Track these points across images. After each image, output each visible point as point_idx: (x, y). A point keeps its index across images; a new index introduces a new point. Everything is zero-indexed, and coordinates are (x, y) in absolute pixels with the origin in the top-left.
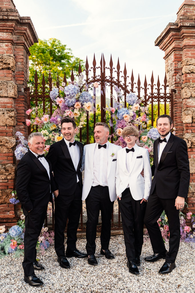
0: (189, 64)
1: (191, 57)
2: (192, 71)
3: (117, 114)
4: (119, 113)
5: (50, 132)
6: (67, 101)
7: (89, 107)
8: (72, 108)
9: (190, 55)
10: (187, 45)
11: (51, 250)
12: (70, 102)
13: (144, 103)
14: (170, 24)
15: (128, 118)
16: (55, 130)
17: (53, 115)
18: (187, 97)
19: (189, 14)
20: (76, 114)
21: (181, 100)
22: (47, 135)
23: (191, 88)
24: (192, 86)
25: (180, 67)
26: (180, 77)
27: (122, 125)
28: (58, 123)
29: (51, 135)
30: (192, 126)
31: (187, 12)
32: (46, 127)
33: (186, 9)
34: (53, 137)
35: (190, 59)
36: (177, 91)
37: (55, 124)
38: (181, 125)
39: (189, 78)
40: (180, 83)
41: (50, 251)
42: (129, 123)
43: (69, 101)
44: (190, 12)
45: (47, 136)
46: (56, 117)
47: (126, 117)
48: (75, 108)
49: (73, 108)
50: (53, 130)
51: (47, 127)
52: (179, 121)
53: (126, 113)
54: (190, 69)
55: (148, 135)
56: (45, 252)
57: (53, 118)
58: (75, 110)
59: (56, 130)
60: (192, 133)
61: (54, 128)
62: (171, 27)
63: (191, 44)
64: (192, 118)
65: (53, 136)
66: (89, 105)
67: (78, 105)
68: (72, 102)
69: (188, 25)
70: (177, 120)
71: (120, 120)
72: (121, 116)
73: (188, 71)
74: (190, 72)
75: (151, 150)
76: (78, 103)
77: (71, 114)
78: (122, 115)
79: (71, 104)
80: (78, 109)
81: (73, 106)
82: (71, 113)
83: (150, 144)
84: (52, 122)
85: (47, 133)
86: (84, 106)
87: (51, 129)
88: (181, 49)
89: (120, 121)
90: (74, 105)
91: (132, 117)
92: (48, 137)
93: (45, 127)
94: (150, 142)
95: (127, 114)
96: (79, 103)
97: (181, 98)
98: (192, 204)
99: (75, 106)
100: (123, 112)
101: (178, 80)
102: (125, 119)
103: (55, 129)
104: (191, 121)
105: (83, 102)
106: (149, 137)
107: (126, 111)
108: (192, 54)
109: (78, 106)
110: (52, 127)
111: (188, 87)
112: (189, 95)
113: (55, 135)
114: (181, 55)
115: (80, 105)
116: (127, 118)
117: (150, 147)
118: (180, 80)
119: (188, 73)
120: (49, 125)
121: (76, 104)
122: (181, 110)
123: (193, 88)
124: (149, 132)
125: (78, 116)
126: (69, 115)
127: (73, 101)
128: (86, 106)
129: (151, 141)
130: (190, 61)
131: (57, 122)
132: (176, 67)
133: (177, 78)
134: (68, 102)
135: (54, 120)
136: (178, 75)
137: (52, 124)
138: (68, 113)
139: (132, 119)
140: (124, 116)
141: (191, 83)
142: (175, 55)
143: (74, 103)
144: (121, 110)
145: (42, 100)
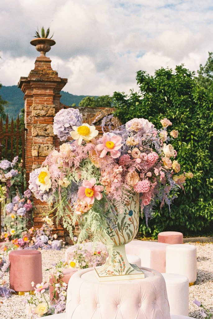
0: (36, 109)
1: (39, 104)
2: (38, 115)
9: (38, 102)
10: (35, 93)
14: (22, 78)
18: (34, 135)
19: (39, 68)
21: (32, 137)
23: (37, 128)
24: (38, 126)
25: (31, 110)
26: (31, 118)
30: (38, 159)
31: (38, 66)
33: (38, 64)
35: (37, 105)
36: (28, 130)
38: (31, 158)
39: (36, 120)
40: (31, 123)
44: (41, 66)
52: (29, 154)
54: (37, 113)
60: (38, 164)
62: (22, 80)
63: (39, 93)
64: (38, 153)
69: (35, 80)
70: (27, 153)
73: (35, 115)
74: (37, 115)
88: (32, 96)
97: (31, 136)
98: (38, 223)
101: (30, 120)
104: (37, 155)
106: (1, 167)
108: (40, 101)
111: (35, 127)
112: (36, 134)
114: (32, 100)
118: (31, 121)
119: (35, 116)
122: (31, 146)
123: (39, 128)
124: (1, 163)
129: (2, 171)
130: (37, 107)
132: (28, 111)
133: (28, 119)
136: (29, 117)
141: (38, 124)
142: (27, 100)
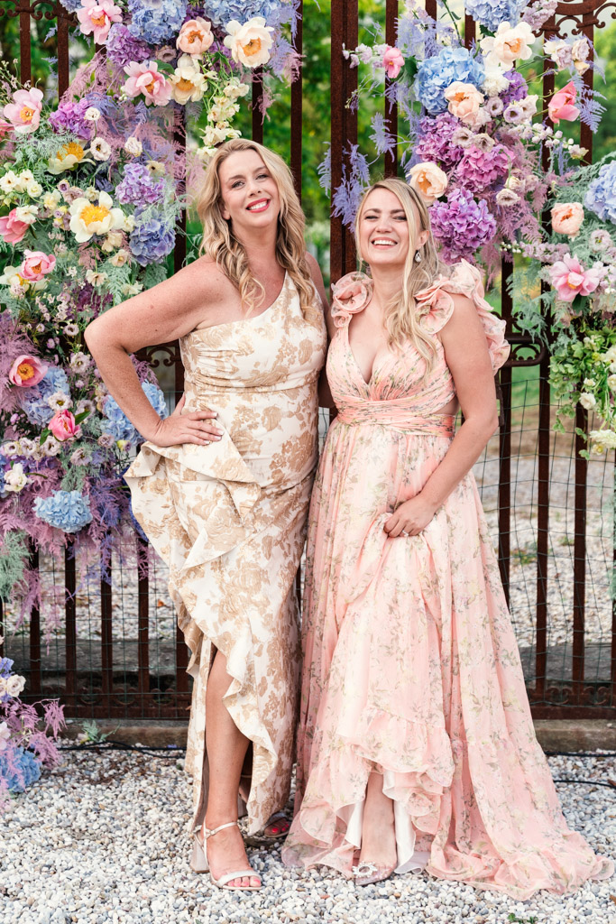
3: (417, 85)
4: (424, 77)
5: (51, 181)
6: (140, 14)
7: (255, 48)
8: (167, 49)
11: (42, 799)
12: (155, 21)
13: (580, 17)
15: (471, 108)
16: (77, 174)
17: (70, 92)
20: (186, 86)
22: (32, 195)
27: (444, 141)
28: (92, 133)
29: (50, 199)
32: (26, 158)
34: (63, 209)
37: (77, 140)
41: (36, 802)
42: (482, 130)
43: (149, 14)
45: (32, 202)
46: (83, 101)
47: (461, 98)
48: (179, 52)
49: (173, 52)
50: (67, 173)
51: (32, 157)
53: (465, 75)
55: (589, 197)
56: (13, 802)
57: (66, 106)
58: (182, 61)
59: (85, 171)
61: (70, 160)
65: (62, 202)
66: (255, 37)
67: (195, 37)
68: (165, 20)
71: (434, 117)
72: (435, 95)
75: (596, 282)
76: (195, 25)
77: (156, 85)
78: (444, 86)
79: (163, 33)
80: (196, 57)
81: (172, 42)
82: (156, 78)
83: (596, 247)
84: (61, 130)
85: (34, 189)
86: (226, 41)
87: (57, 166)
89: (431, 122)
90: (177, 34)
91: (501, 95)
92: (34, 209)
93: (19, 156)
94: (598, 240)
95: (470, 79)
96: (200, 25)
99: (182, 42)
100: (449, 72)
102: (456, 108)
103: (80, 166)
105: (227, 18)
106: (595, 208)
107: (466, 64)
109: (197, 40)
110: (58, 156)
113: (73, 196)
115: (209, 38)
116: (463, 103)
117: (598, 264)
120: (46, 145)
121: (186, 31)
124: (596, 182)
125: (196, 97)
126: (145, 92)
127: (173, 12)
128: (239, 43)
129: (607, 233)
131: (86, 127)
134: (144, 20)
135: (71, 119)
137: (61, 139)
138: (142, 82)
139: (497, 112)
140: (449, 93)
143: (175, 27)
144: (436, 61)
145: (18, 11)
